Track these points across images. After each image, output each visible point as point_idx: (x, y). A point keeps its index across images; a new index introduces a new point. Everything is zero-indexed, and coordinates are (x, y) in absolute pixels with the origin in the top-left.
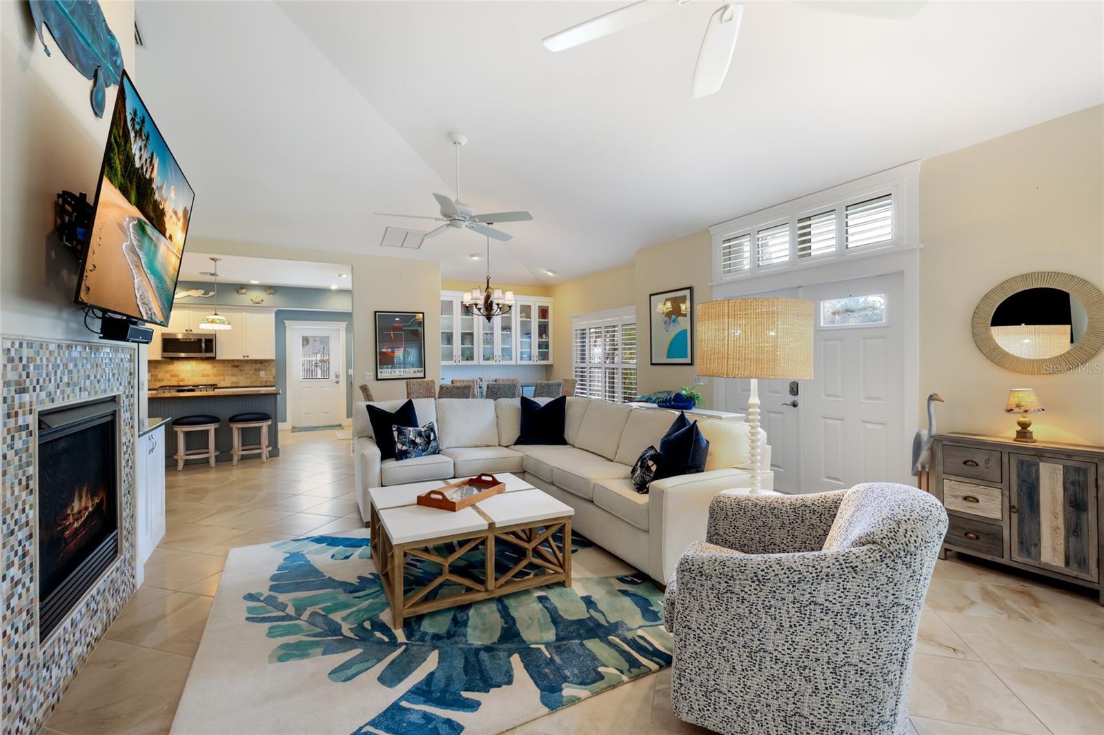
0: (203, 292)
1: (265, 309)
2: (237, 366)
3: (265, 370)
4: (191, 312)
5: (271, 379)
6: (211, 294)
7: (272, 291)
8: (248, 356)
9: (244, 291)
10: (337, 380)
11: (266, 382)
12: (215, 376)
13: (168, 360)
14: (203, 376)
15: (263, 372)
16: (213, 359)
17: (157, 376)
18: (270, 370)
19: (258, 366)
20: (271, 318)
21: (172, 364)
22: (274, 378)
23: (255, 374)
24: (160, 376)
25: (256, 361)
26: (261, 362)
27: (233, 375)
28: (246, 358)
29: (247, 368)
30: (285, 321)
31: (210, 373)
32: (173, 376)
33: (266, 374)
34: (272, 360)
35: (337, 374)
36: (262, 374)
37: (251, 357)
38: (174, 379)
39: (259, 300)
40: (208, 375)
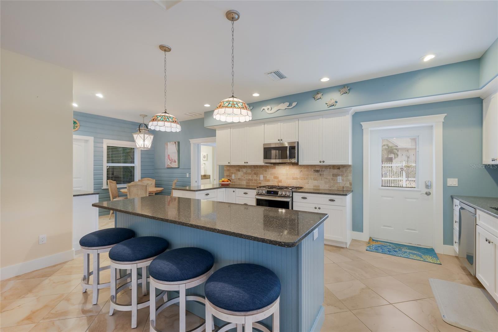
0: (288, 104)
1: (341, 112)
2: (318, 171)
3: (342, 175)
4: (282, 124)
5: (348, 185)
6: (294, 104)
7: (346, 89)
8: (324, 162)
9: (319, 96)
10: (427, 190)
11: (343, 187)
12: (301, 180)
13: (272, 165)
14: (294, 179)
15: (341, 177)
16: (296, 164)
17: (266, 177)
18: (347, 176)
19: (336, 171)
20: (346, 121)
21: (275, 168)
22: (351, 184)
23: (332, 179)
24: (268, 177)
25: (334, 167)
26: (338, 167)
27: (315, 179)
28: (322, 164)
29: (326, 173)
30: (361, 123)
31: (298, 177)
32: (276, 178)
33: (343, 180)
34: (349, 166)
35: (429, 184)
36: (339, 179)
37: (327, 163)
38: (276, 180)
39: (333, 101)
40: (297, 179)
